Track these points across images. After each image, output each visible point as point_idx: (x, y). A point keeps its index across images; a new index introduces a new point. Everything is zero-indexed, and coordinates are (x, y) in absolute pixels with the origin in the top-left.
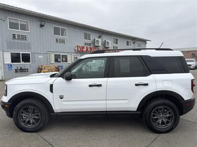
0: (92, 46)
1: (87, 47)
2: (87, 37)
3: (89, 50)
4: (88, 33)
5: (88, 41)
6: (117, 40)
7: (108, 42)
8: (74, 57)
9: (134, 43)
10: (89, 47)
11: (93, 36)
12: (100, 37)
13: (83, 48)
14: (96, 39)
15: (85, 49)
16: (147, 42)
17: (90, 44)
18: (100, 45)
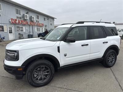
0: (22, 20)
1: (19, 20)
2: (18, 12)
3: (20, 22)
4: (19, 9)
5: (19, 16)
6: (38, 16)
7: (33, 17)
8: (9, 28)
9: (48, 19)
10: (20, 20)
11: (23, 12)
12: (27, 13)
13: (16, 20)
14: (25, 14)
15: (17, 22)
16: (54, 19)
17: (20, 18)
18: (28, 19)
